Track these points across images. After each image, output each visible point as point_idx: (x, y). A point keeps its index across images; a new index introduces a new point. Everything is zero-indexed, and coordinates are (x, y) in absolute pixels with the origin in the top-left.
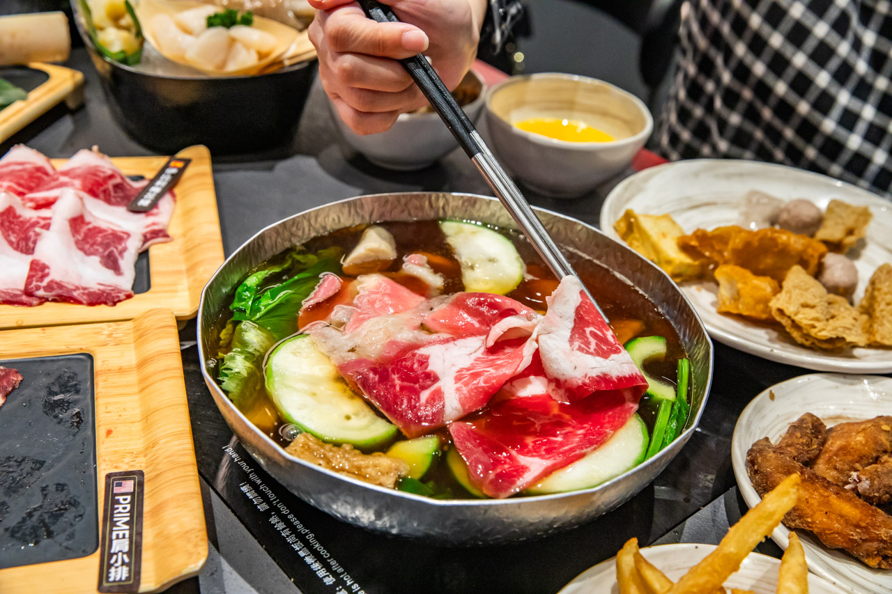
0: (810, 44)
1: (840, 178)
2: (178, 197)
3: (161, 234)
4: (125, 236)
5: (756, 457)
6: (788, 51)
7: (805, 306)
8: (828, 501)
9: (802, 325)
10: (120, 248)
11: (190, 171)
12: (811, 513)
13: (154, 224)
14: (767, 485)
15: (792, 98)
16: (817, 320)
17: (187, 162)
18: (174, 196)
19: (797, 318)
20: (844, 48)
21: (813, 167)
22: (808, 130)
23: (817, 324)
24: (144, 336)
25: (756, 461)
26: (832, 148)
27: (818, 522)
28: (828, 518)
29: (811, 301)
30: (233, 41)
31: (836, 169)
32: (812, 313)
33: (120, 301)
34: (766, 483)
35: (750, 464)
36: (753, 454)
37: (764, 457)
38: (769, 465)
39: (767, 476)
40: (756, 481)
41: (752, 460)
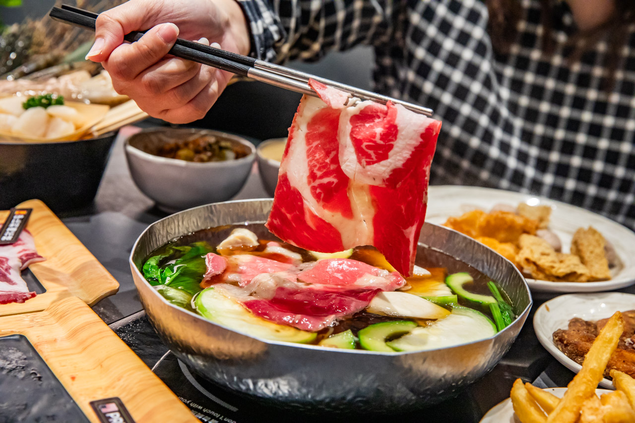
0: (471, 98)
1: (509, 189)
2: (33, 234)
3: (35, 256)
4: (4, 260)
5: (562, 336)
6: (456, 104)
7: (543, 254)
8: (622, 354)
9: (545, 267)
10: (4, 267)
11: (33, 217)
12: (614, 363)
13: (25, 250)
14: (578, 350)
15: (465, 137)
16: (553, 262)
17: (30, 211)
18: (28, 232)
19: (540, 263)
20: (492, 99)
21: (487, 185)
22: (480, 158)
23: (555, 265)
24: (64, 316)
25: (563, 339)
26: (499, 168)
27: (621, 368)
28: (626, 364)
29: (547, 251)
30: (51, 117)
31: (505, 183)
32: (550, 258)
33: (27, 299)
34: (577, 349)
35: (559, 343)
36: (560, 335)
37: (569, 334)
38: (575, 338)
39: (576, 345)
40: (569, 351)
41: (560, 339)
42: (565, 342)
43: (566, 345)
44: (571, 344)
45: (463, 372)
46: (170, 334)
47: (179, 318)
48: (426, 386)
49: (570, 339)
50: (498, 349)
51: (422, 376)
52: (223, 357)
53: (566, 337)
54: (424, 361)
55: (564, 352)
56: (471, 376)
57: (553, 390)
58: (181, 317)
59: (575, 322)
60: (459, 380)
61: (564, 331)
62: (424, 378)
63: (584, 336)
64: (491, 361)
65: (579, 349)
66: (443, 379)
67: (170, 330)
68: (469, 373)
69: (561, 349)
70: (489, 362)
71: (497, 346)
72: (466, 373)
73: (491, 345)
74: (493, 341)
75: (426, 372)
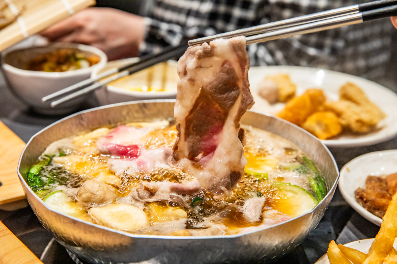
5: (362, 194)
35: (360, 200)
36: (360, 194)
37: (367, 194)
38: (372, 196)
39: (373, 201)
40: (368, 206)
41: (361, 197)
42: (365, 199)
43: (366, 202)
44: (369, 201)
45: (290, 241)
46: (55, 231)
47: (60, 221)
48: (263, 255)
49: (368, 197)
50: (316, 218)
51: (259, 249)
52: (99, 249)
53: (365, 195)
54: (260, 237)
55: (364, 207)
56: (296, 241)
57: (359, 242)
58: (62, 220)
59: (370, 179)
60: (288, 246)
61: (363, 191)
62: (260, 250)
63: (379, 194)
64: (311, 228)
65: (376, 204)
66: (275, 248)
67: (55, 228)
68: (295, 241)
69: (362, 205)
70: (309, 229)
71: (315, 217)
72: (293, 241)
73: (311, 217)
74: (312, 214)
75: (262, 245)
